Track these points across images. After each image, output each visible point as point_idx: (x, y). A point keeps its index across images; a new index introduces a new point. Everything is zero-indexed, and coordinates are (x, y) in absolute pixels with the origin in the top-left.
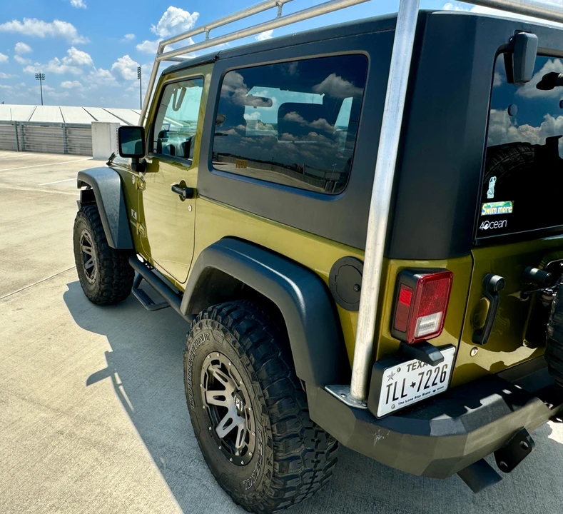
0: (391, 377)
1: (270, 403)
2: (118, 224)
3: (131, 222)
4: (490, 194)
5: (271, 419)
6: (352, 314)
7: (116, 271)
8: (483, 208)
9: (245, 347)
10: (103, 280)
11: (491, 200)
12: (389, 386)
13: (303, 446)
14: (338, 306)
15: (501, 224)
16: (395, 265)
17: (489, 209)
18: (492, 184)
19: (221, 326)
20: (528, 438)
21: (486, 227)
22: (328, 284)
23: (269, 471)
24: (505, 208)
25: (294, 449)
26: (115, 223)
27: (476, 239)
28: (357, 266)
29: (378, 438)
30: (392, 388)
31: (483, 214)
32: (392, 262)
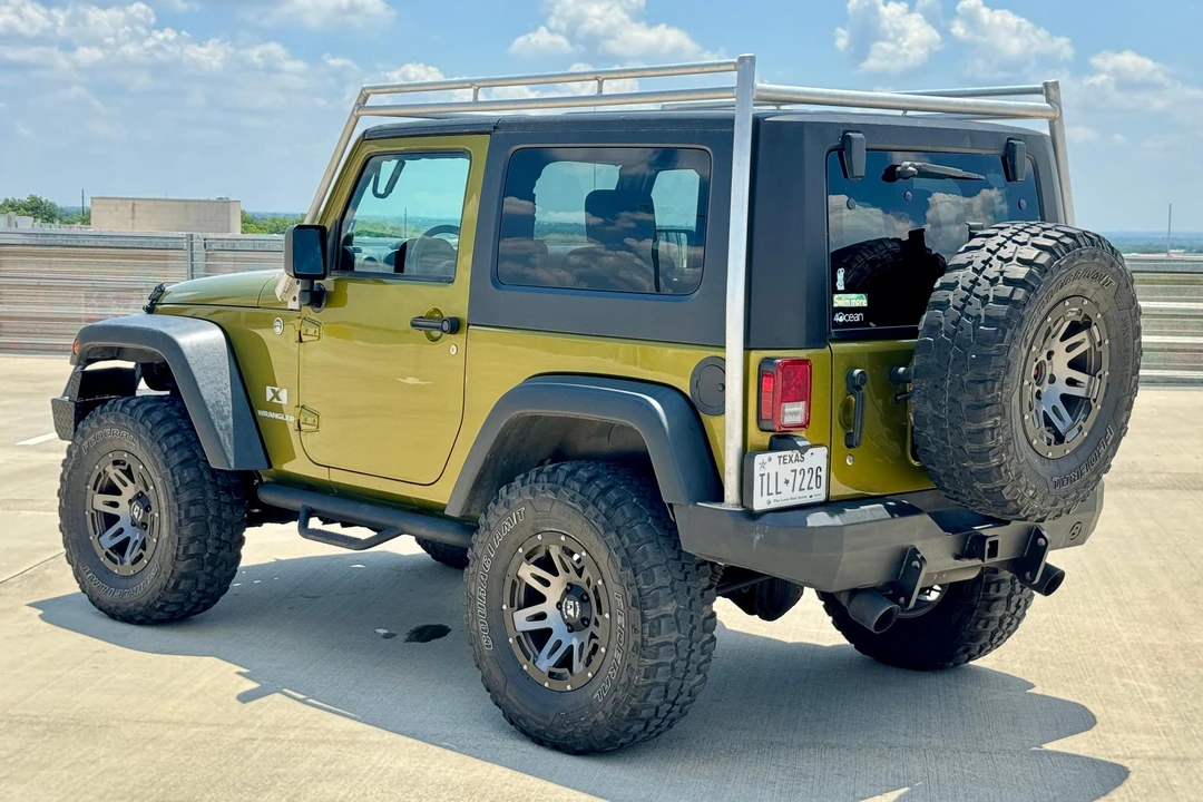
0: (763, 465)
1: (631, 551)
2: (231, 420)
3: (261, 413)
4: (840, 285)
5: (634, 570)
6: (717, 419)
7: (213, 529)
8: (835, 299)
9: (589, 497)
10: (186, 549)
11: (841, 292)
12: (762, 475)
13: (675, 602)
14: (701, 414)
15: (857, 317)
16: (756, 356)
17: (841, 301)
18: (841, 275)
19: (548, 486)
20: (919, 556)
21: (841, 320)
22: (689, 394)
23: (636, 643)
24: (859, 300)
25: (665, 605)
26: (225, 418)
27: (833, 331)
28: (719, 365)
29: (758, 537)
30: (765, 478)
31: (835, 305)
32: (753, 353)
